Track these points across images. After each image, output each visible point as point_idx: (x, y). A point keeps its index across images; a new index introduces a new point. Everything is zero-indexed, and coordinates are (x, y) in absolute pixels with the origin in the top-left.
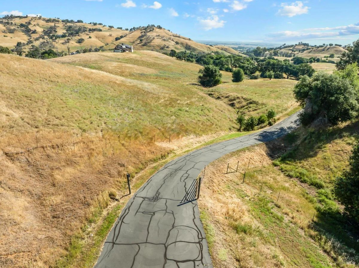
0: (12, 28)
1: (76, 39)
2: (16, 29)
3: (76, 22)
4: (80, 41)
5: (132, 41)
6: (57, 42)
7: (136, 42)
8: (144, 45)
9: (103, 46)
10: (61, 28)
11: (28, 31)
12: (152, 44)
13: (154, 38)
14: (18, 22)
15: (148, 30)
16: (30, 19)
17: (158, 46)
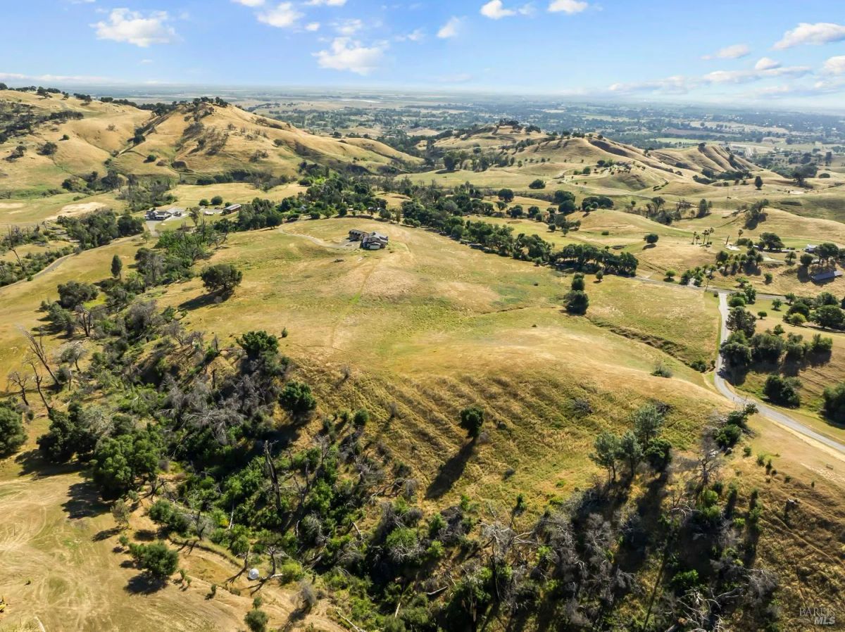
1: (33, 143)
4: (48, 150)
5: (173, 142)
7: (185, 145)
8: (210, 154)
9: (110, 160)
12: (227, 149)
13: (227, 135)
15: (201, 113)
17: (244, 153)
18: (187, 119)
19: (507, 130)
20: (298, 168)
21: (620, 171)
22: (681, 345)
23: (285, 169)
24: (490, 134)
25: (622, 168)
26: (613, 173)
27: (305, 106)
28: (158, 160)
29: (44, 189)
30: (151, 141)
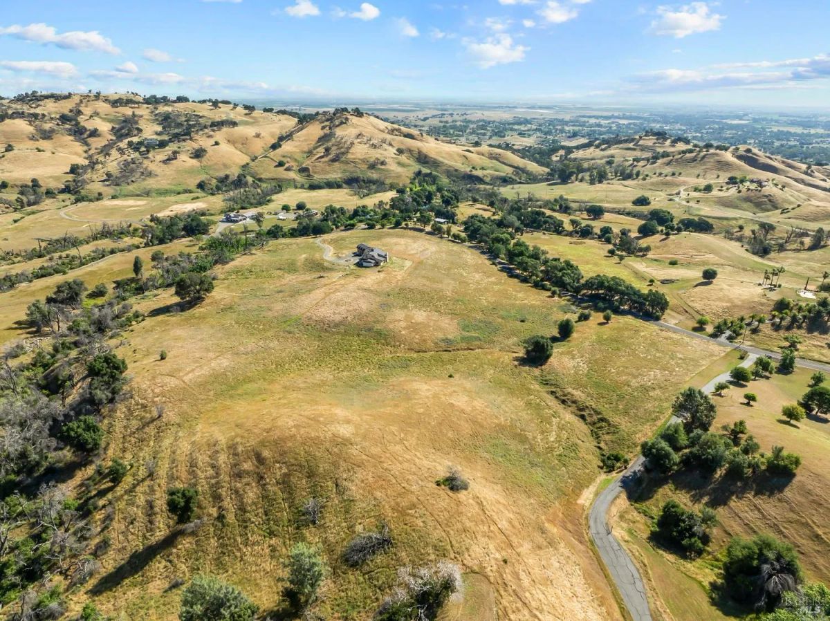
0: (47, 126)
1: (189, 148)
2: (56, 128)
3: (175, 102)
4: (198, 154)
5: (306, 149)
6: (152, 158)
7: (315, 152)
8: (334, 160)
9: (248, 164)
10: (148, 120)
11: (79, 133)
12: (350, 156)
13: (352, 144)
14: (54, 110)
15: (337, 122)
16: (78, 101)
17: (364, 161)
18: (323, 128)
19: (650, 141)
20: (412, 176)
21: (749, 189)
22: (614, 426)
23: (399, 176)
24: (631, 145)
25: (753, 186)
26: (740, 192)
27: (477, 115)
28: (287, 165)
29: (180, 189)
30: (287, 147)
